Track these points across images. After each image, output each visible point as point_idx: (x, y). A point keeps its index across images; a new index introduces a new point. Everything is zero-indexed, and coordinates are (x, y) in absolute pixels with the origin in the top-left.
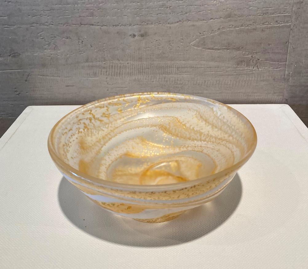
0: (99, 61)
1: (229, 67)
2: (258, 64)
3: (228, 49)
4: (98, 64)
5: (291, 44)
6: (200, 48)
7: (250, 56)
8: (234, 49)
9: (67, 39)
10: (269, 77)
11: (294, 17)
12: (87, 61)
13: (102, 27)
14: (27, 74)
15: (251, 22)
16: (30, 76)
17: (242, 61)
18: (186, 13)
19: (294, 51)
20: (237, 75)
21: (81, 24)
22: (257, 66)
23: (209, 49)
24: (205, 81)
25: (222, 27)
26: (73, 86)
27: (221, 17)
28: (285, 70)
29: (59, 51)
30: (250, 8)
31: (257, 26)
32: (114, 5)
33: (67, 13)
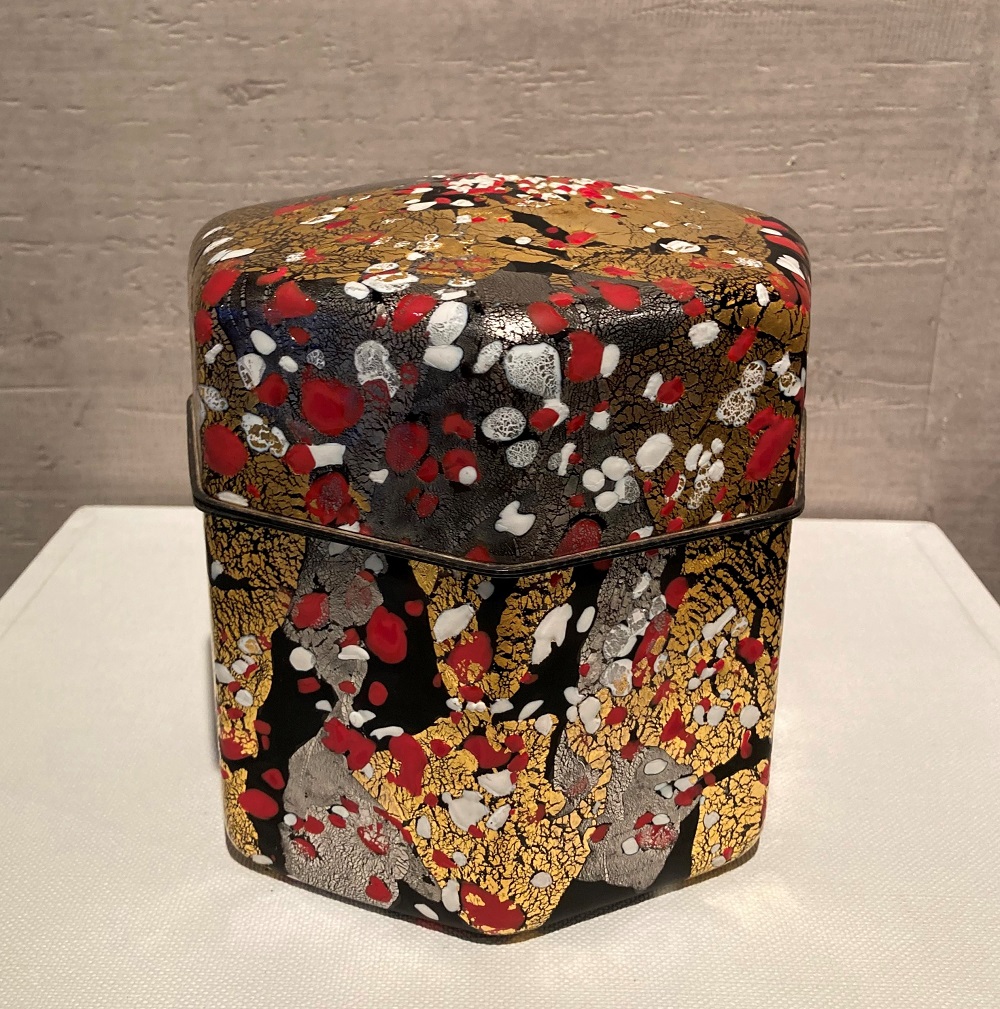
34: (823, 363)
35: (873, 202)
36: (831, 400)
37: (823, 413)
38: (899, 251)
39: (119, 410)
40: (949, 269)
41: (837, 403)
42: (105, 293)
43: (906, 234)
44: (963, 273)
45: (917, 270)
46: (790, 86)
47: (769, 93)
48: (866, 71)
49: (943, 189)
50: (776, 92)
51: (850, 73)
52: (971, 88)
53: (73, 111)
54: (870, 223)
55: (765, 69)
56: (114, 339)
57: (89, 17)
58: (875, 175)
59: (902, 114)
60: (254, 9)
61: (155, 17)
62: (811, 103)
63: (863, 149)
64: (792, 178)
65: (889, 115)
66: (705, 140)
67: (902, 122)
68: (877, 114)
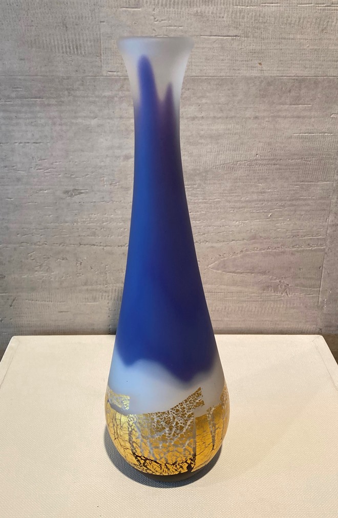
0: (100, 284)
1: (253, 293)
2: (287, 290)
3: (253, 273)
4: (99, 287)
5: (325, 269)
6: (219, 271)
7: (278, 281)
8: (260, 273)
9: (63, 260)
10: (300, 304)
11: (329, 240)
12: (86, 284)
13: (105, 248)
14: (12, 298)
15: (279, 245)
16: (17, 300)
17: (268, 287)
18: (204, 234)
19: (329, 276)
20: (263, 301)
21: (81, 245)
22: (286, 292)
23: (230, 272)
24: (225, 307)
25: (245, 249)
26: (68, 312)
27: (243, 239)
28: (319, 296)
29: (52, 273)
30: (278, 230)
31: (286, 249)
32: (121, 224)
33: (64, 232)
34: (282, 281)
35: (299, 228)
36: (286, 294)
37: (282, 298)
38: (309, 245)
39: (27, 301)
40: (326, 250)
41: (287, 295)
42: (21, 261)
43: (311, 239)
44: (331, 252)
45: (315, 250)
46: (270, 190)
47: (261, 193)
48: (296, 185)
49: (324, 223)
50: (264, 192)
51: (291, 186)
52: (334, 191)
53: (9, 199)
54: (298, 235)
55: (260, 185)
56: (26, 276)
57: (15, 167)
58: (300, 220)
59: (309, 199)
60: (77, 165)
61: (39, 167)
62: (276, 196)
63: (295, 211)
64: (270, 221)
65: (305, 200)
66: (239, 208)
67: (309, 202)
68: (300, 199)
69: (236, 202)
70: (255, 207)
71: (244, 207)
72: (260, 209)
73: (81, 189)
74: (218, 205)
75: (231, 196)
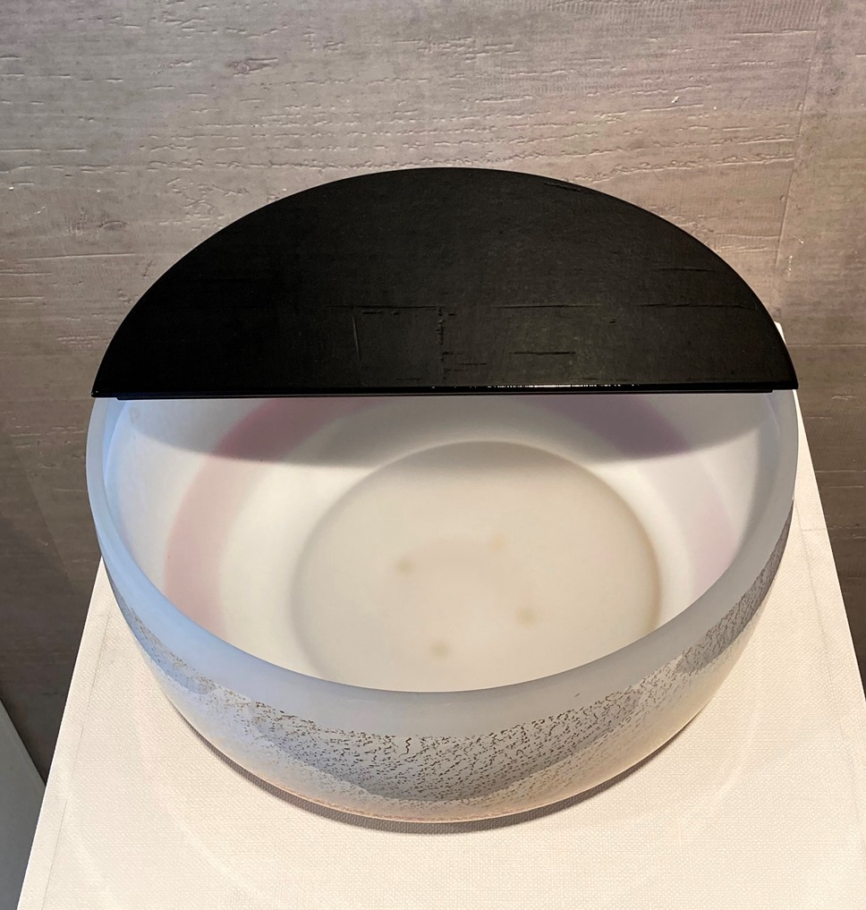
2: (710, 239)
5: (793, 200)
7: (691, 224)
9: (239, 192)
13: (323, 170)
14: (145, 262)
15: (695, 158)
16: (154, 265)
18: (533, 140)
19: (799, 214)
21: (273, 164)
25: (621, 167)
27: (618, 148)
28: (777, 251)
30: (693, 128)
31: (710, 166)
32: (352, 124)
33: (236, 140)
69: (600, 75)
70: (642, 85)
71: (619, 86)
72: (652, 88)
73: (263, 57)
74: (560, 84)
75: (590, 64)
